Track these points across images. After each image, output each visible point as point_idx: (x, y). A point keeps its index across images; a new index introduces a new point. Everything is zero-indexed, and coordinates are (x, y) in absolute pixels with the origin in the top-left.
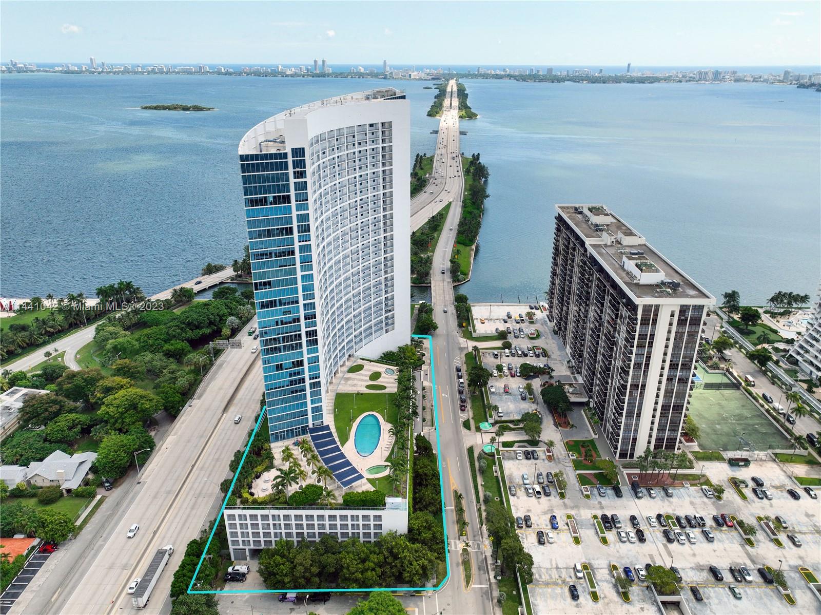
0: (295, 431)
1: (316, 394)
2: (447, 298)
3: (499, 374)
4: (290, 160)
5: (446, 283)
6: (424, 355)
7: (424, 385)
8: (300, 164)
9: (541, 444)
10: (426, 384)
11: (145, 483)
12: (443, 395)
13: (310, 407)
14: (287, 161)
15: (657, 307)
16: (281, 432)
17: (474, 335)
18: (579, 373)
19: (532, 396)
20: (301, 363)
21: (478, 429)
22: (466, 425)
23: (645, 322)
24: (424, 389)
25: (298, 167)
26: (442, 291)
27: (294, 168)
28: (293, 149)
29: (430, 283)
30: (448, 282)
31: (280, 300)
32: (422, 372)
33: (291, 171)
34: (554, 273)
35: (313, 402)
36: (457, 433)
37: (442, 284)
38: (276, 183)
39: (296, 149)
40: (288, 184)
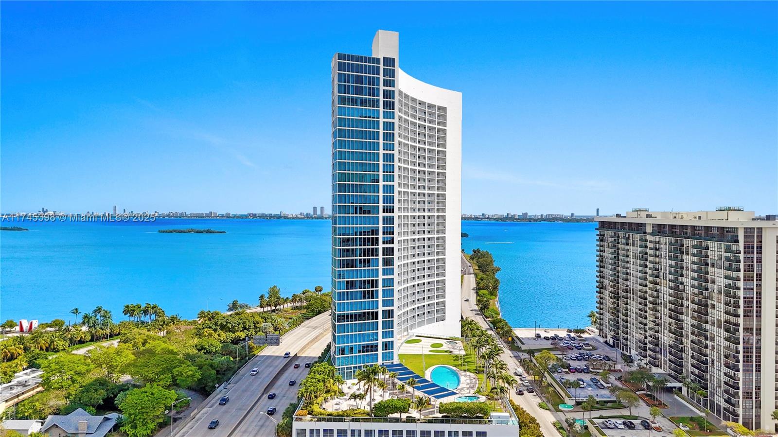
1: (388, 325)
4: (381, 66)
8: (389, 73)
9: (639, 418)
13: (380, 340)
14: (379, 67)
15: (760, 230)
17: (525, 347)
19: (611, 385)
20: (375, 284)
21: (558, 410)
22: (543, 406)
23: (748, 248)
25: (387, 76)
27: (384, 75)
28: (384, 58)
31: (361, 208)
33: (381, 77)
34: (601, 286)
35: (385, 335)
38: (367, 86)
39: (388, 58)
40: (378, 89)
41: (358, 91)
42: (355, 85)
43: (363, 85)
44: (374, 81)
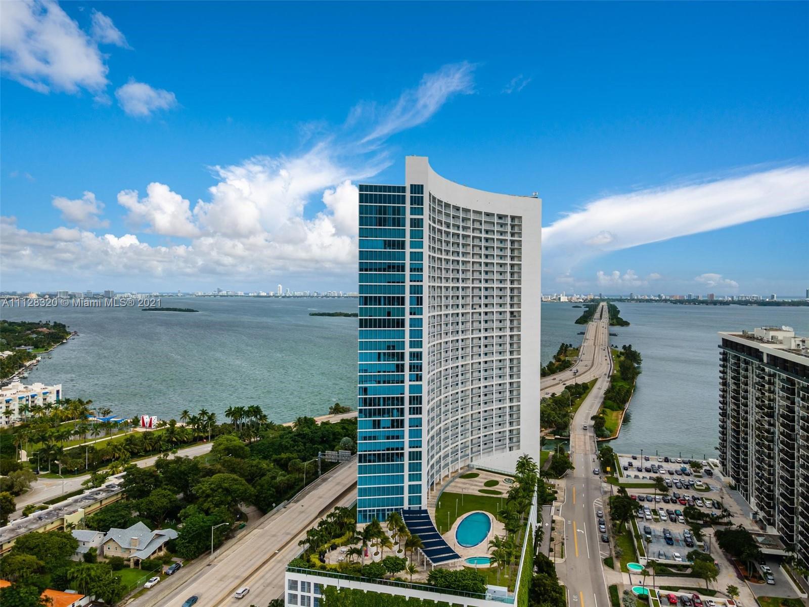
0: (387, 513)
1: (416, 467)
2: (588, 448)
3: (654, 517)
4: (408, 195)
5: (587, 437)
6: (556, 492)
7: (554, 519)
8: (417, 201)
9: (717, 594)
10: (555, 518)
11: (215, 565)
12: (578, 530)
13: (407, 484)
14: (405, 195)
16: (370, 511)
17: (622, 480)
18: (773, 524)
19: (702, 544)
20: (401, 424)
21: (625, 570)
22: (609, 563)
24: (553, 522)
25: (415, 204)
26: (582, 443)
27: (411, 204)
28: (411, 185)
29: (569, 436)
30: (590, 436)
31: (384, 344)
32: (553, 508)
33: (408, 205)
34: (724, 414)
35: (411, 478)
36: (595, 569)
37: (583, 437)
38: (392, 216)
39: (415, 185)
40: (404, 219)
41: (381, 222)
42: (378, 216)
43: (387, 216)
44: (400, 211)
